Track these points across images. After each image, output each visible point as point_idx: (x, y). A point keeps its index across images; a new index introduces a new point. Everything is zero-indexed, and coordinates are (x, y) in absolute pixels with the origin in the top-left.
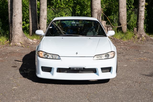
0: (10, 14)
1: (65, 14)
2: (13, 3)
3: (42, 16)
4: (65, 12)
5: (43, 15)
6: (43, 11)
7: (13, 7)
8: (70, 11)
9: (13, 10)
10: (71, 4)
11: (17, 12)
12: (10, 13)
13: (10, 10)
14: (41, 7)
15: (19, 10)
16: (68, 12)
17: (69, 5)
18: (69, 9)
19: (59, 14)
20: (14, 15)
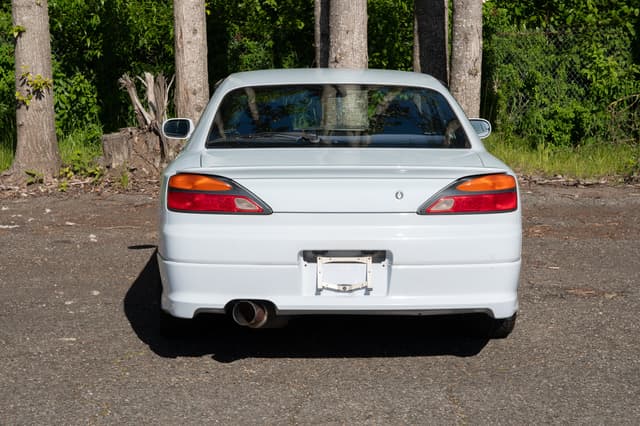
0: (319, 54)
1: (602, 50)
2: (332, 9)
3: (461, 63)
4: (602, 42)
5: (462, 57)
6: (466, 38)
7: (331, 25)
8: (627, 38)
9: (331, 36)
10: (632, 9)
11: (347, 42)
12: (321, 51)
13: (322, 35)
14: (458, 22)
15: (356, 34)
16: (617, 42)
17: (623, 14)
18: (625, 29)
19: (578, 53)
20: (334, 56)
